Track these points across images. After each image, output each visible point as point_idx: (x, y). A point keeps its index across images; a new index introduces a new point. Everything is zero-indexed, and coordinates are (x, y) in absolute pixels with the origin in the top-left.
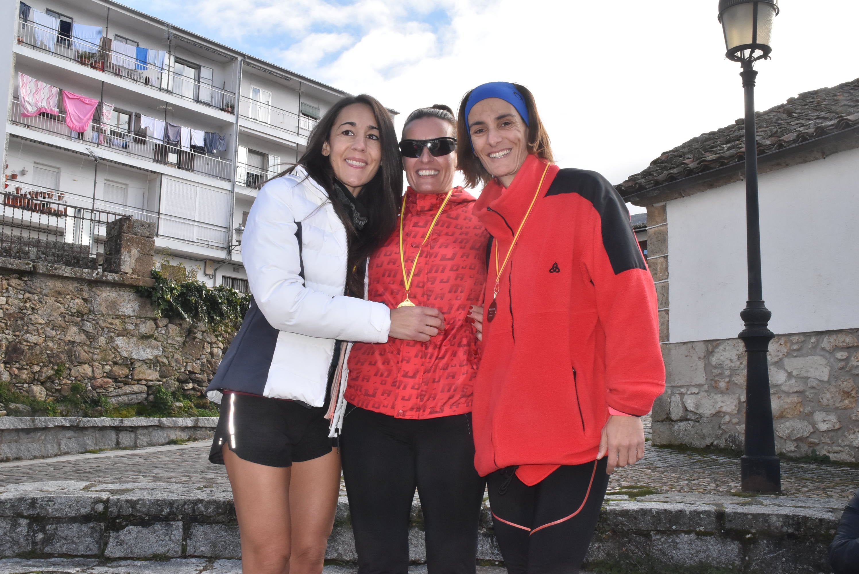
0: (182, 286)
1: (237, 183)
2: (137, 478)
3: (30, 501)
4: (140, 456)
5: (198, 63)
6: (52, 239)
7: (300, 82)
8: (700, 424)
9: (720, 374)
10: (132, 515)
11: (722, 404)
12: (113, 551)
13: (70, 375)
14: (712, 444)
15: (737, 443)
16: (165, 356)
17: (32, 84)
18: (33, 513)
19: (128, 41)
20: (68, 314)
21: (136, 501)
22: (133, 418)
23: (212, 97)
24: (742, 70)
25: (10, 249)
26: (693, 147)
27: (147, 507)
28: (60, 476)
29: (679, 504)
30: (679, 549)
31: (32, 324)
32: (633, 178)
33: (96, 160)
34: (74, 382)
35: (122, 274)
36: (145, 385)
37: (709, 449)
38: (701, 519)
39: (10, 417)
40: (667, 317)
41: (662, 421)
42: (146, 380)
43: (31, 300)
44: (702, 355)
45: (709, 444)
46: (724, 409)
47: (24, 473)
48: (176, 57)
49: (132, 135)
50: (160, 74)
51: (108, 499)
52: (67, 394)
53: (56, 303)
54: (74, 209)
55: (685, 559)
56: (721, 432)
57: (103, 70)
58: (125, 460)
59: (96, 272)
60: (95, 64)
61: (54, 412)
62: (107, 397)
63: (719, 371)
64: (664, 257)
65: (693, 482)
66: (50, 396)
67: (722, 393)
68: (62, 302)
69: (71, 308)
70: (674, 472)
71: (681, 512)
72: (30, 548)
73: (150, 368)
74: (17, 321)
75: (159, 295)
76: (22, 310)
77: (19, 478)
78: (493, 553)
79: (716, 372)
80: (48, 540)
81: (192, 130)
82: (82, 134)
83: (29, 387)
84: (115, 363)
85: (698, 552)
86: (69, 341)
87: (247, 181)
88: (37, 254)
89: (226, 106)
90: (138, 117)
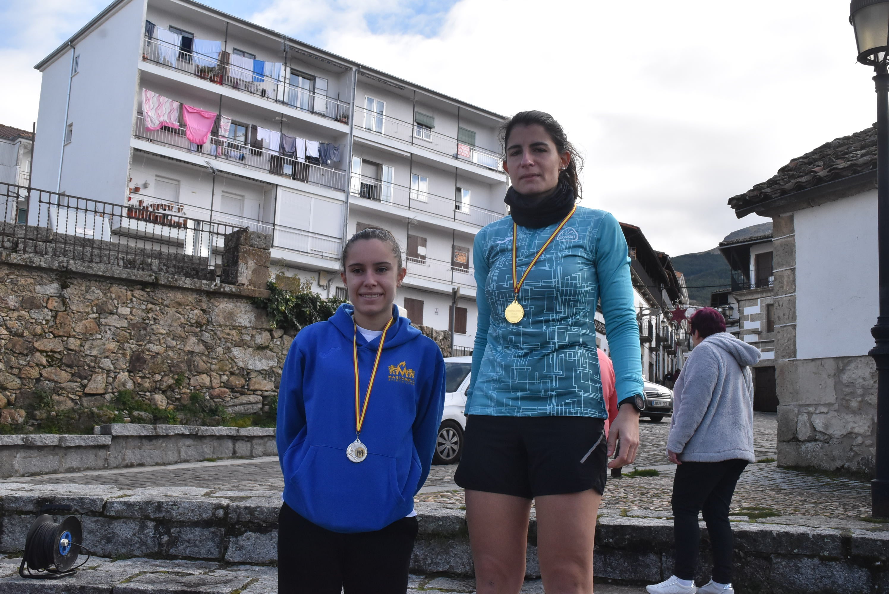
0: (297, 298)
1: (351, 194)
2: (253, 487)
3: (156, 504)
4: (256, 466)
5: (313, 74)
6: (173, 250)
7: (415, 91)
8: (829, 445)
9: (851, 393)
10: (250, 521)
11: (854, 425)
12: (233, 555)
13: (189, 384)
14: (843, 467)
15: (871, 466)
16: (280, 367)
17: (155, 99)
18: (159, 516)
19: (246, 55)
20: (187, 324)
21: (254, 508)
22: (249, 428)
23: (327, 108)
24: (875, 74)
25: (134, 261)
26: (825, 153)
27: (265, 514)
28: (181, 482)
29: (802, 528)
30: (802, 574)
31: (154, 334)
32: (758, 188)
33: (214, 172)
34: (193, 391)
35: (239, 285)
36: (261, 395)
37: (839, 472)
38: (826, 543)
39: (134, 424)
40: (794, 332)
41: (788, 442)
42: (261, 391)
43: (153, 311)
44: (832, 372)
45: (839, 467)
46: (856, 430)
47: (147, 479)
48: (292, 69)
49: (249, 147)
50: (276, 86)
51: (228, 505)
52: (186, 403)
53: (176, 314)
54: (194, 222)
55: (807, 585)
56: (852, 454)
57: (221, 83)
58: (241, 468)
59: (214, 284)
60: (214, 78)
61: (174, 421)
62: (223, 406)
63: (851, 390)
64: (791, 269)
65: (820, 506)
66: (171, 404)
67: (854, 412)
68: (182, 312)
69: (191, 318)
70: (801, 494)
71: (803, 536)
72: (156, 549)
73: (265, 379)
74: (140, 330)
75: (274, 306)
76: (145, 320)
77: (143, 483)
78: (606, 571)
79: (847, 390)
80: (173, 542)
81: (307, 141)
82: (201, 146)
83: (151, 395)
84: (232, 373)
85: (822, 577)
86: (189, 351)
87: (361, 191)
88: (159, 266)
89: (340, 116)
90: (255, 129)
